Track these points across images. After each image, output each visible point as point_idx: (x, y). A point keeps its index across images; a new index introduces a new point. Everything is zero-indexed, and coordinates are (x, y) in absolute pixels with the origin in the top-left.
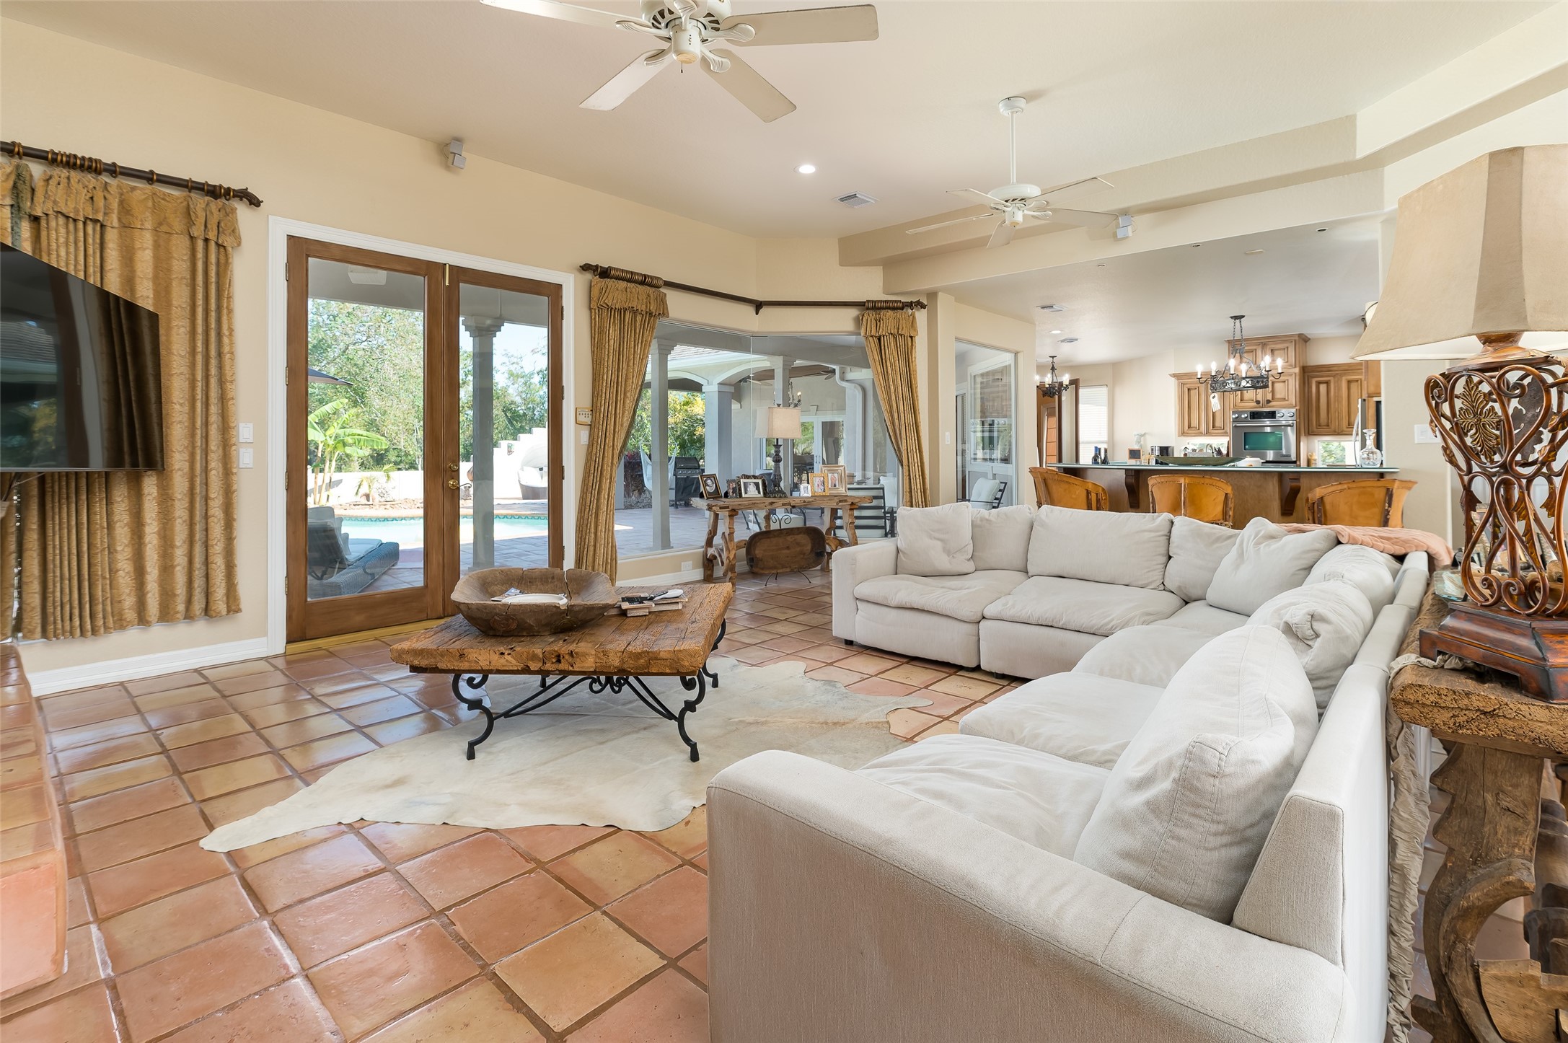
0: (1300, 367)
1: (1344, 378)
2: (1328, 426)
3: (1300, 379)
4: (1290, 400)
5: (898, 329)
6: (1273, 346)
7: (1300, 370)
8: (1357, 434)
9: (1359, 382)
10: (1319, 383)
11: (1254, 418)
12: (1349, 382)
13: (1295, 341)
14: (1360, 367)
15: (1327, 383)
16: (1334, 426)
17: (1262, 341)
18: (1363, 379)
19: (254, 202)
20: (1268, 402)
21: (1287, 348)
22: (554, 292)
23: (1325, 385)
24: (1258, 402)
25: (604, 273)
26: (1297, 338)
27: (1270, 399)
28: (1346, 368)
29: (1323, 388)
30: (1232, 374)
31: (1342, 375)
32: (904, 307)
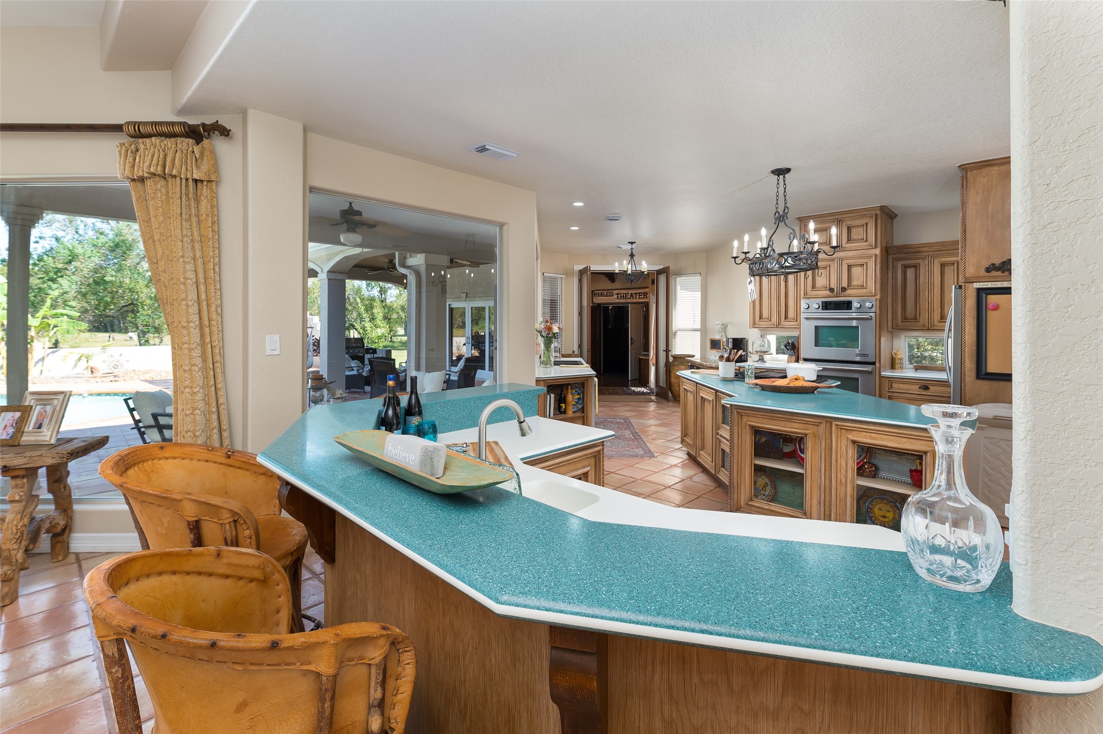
0: (882, 248)
1: (936, 261)
2: (916, 319)
3: (882, 262)
4: (869, 288)
6: (851, 223)
7: (881, 251)
8: (950, 330)
9: (956, 264)
10: (905, 267)
11: (826, 309)
12: (943, 266)
13: (876, 215)
14: (956, 247)
15: (916, 267)
16: (924, 319)
17: (837, 217)
18: (960, 261)
20: (844, 289)
21: (867, 224)
23: (913, 269)
24: (832, 290)
26: (878, 212)
27: (846, 287)
28: (940, 248)
29: (910, 273)
30: (746, 253)
31: (934, 257)
32: (196, 134)
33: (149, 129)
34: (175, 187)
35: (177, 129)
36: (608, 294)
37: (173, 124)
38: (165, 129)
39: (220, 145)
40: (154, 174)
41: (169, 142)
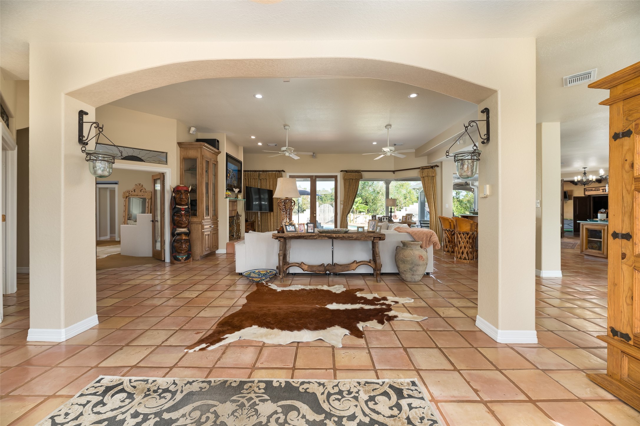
5: (428, 174)
19: (284, 171)
22: (335, 177)
25: (346, 171)
32: (432, 167)
33: (425, 168)
34: (430, 178)
35: (430, 167)
36: (596, 190)
37: (429, 166)
38: (427, 167)
39: (436, 168)
40: (426, 176)
41: (428, 170)
